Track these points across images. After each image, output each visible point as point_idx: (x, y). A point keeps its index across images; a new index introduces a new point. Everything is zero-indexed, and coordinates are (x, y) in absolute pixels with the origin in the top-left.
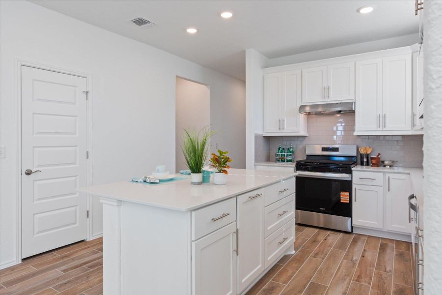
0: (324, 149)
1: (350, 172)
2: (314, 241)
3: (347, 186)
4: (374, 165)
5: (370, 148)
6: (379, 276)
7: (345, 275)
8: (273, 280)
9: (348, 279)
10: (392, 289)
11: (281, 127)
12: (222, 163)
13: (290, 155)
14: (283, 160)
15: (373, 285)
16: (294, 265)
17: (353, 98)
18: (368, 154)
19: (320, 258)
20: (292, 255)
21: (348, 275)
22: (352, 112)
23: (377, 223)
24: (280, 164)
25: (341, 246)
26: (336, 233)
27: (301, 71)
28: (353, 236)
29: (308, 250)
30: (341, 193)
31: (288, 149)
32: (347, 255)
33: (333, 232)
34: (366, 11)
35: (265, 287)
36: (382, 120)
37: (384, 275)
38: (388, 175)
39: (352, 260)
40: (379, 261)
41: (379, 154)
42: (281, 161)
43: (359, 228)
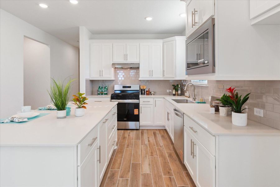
0: (124, 87)
1: (138, 99)
2: (124, 138)
3: (137, 106)
4: (147, 94)
5: (145, 86)
6: (159, 149)
7: (146, 154)
8: (111, 169)
9: (148, 156)
10: (167, 155)
11: (101, 75)
12: (82, 101)
13: (106, 91)
14: (102, 94)
15: (159, 156)
16: (120, 155)
17: (138, 61)
18: (144, 89)
19: (130, 147)
20: (116, 149)
21: (147, 153)
22: (138, 68)
23: (150, 122)
24: (100, 96)
25: (137, 138)
26: (132, 131)
27: (113, 44)
28: (140, 131)
29: (123, 144)
30: (135, 110)
31: (105, 87)
32: (142, 142)
33: (131, 131)
34: (149, 19)
35: (109, 175)
36: (151, 73)
37: (161, 149)
38: (155, 99)
39: (145, 145)
40: (156, 142)
41: (149, 89)
42: (101, 94)
43: (143, 126)
